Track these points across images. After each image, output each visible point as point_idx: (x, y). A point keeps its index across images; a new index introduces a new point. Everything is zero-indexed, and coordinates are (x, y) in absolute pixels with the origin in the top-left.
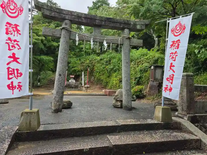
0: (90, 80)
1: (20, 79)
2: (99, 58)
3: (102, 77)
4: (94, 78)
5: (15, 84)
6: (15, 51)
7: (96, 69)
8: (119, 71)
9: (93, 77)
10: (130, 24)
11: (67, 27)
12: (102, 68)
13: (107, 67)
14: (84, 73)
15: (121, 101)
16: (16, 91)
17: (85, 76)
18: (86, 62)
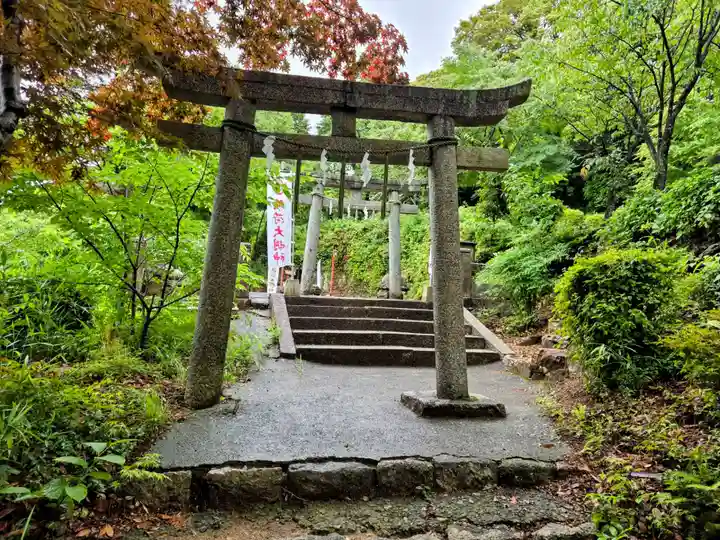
0: (335, 284)
1: (283, 251)
2: (359, 226)
3: (369, 275)
4: (347, 278)
5: (279, 255)
6: (279, 224)
7: (352, 253)
8: (407, 258)
9: (344, 277)
10: (399, 185)
11: (320, 192)
12: (366, 250)
13: (380, 249)
14: (322, 265)
15: (388, 289)
16: (280, 261)
17: (322, 272)
18: (325, 237)
